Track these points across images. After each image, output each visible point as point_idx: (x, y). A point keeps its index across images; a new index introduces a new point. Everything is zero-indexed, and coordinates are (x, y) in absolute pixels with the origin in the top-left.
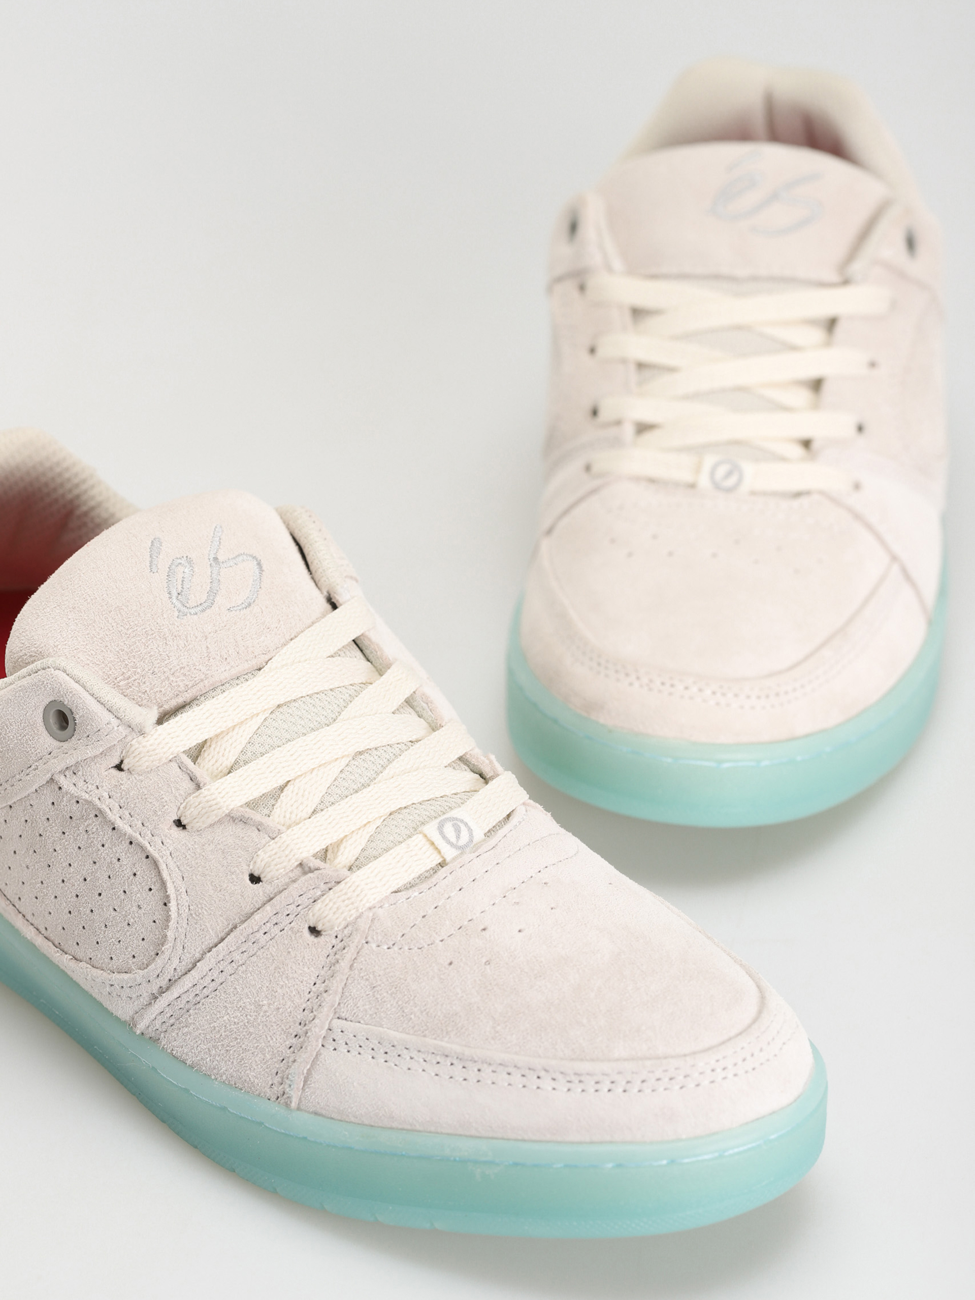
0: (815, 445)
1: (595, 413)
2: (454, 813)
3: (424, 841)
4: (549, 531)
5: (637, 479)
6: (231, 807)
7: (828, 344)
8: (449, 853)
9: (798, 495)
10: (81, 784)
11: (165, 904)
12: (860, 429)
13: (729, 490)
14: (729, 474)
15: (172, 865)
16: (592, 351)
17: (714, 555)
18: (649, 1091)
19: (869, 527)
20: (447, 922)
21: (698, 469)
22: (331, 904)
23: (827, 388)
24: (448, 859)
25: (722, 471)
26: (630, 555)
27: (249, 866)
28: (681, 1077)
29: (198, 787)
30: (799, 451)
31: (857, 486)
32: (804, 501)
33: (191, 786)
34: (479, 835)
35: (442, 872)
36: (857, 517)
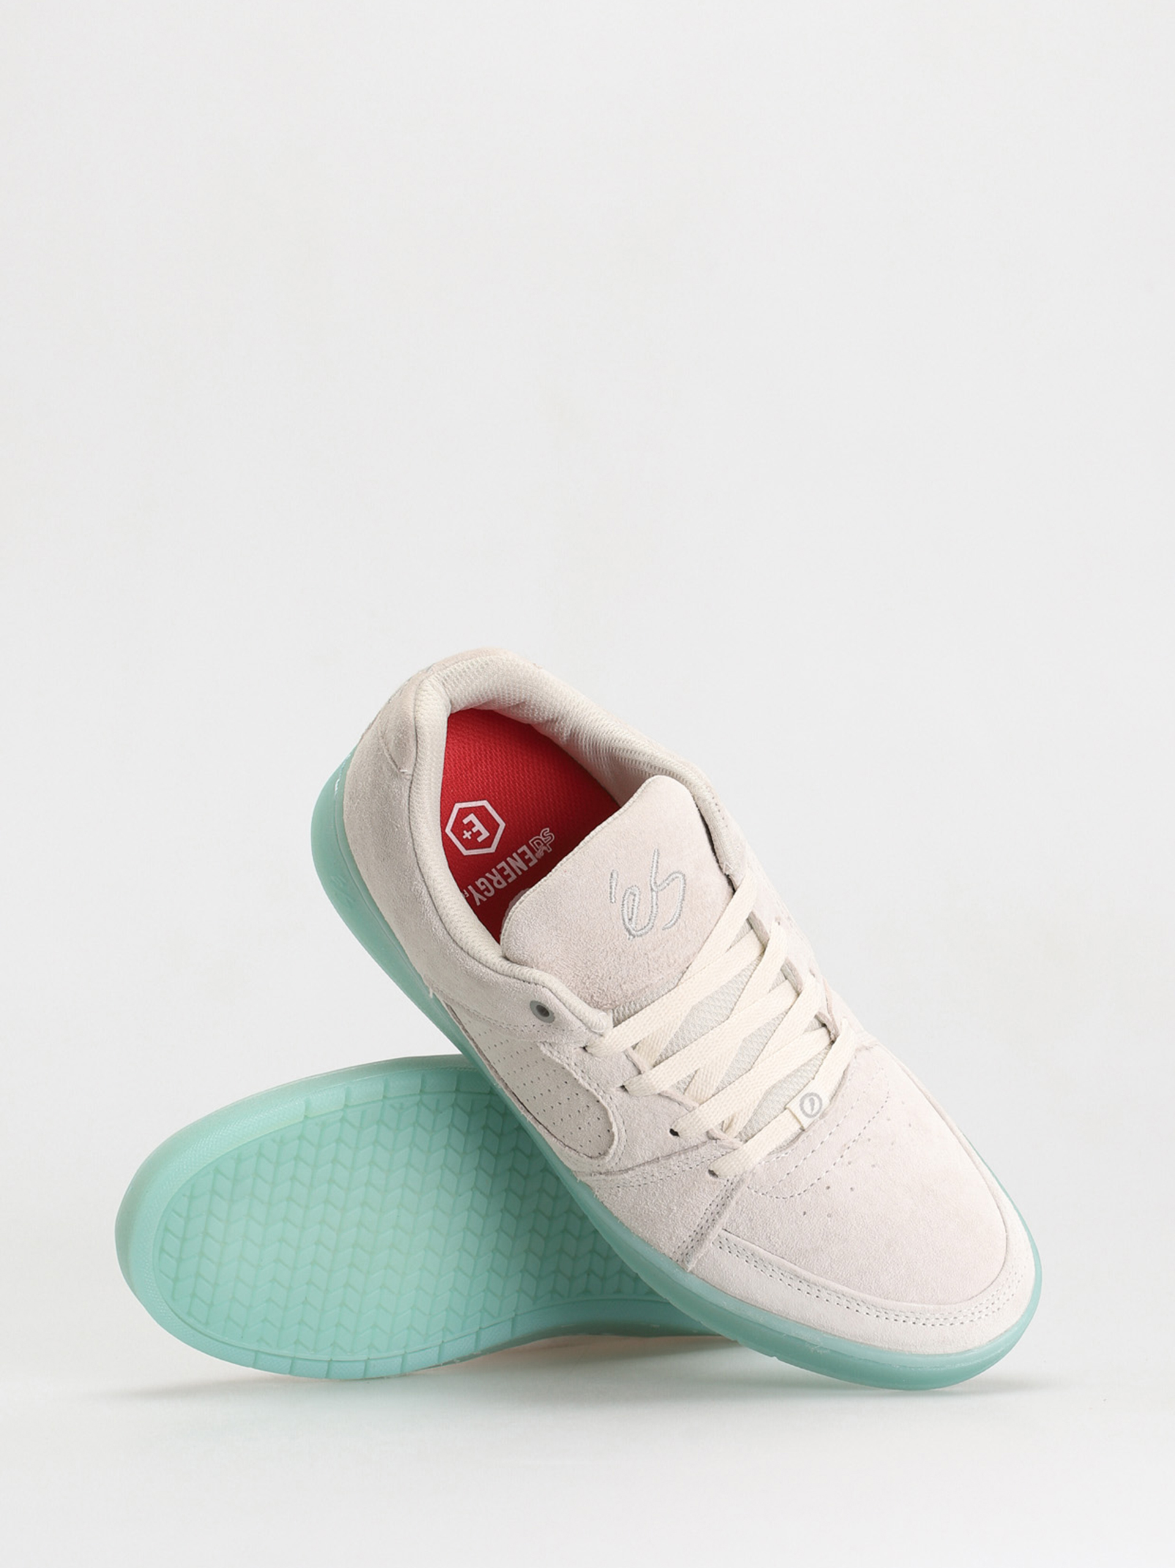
2: (808, 1090)
3: (790, 1114)
6: (662, 1090)
8: (806, 1122)
10: (555, 1053)
11: (609, 1131)
15: (616, 1114)
18: (930, 1325)
20: (803, 1182)
22: (727, 1164)
24: (805, 1127)
27: (671, 1126)
28: (952, 1319)
29: (640, 1073)
33: (635, 1073)
34: (826, 1101)
35: (803, 1136)
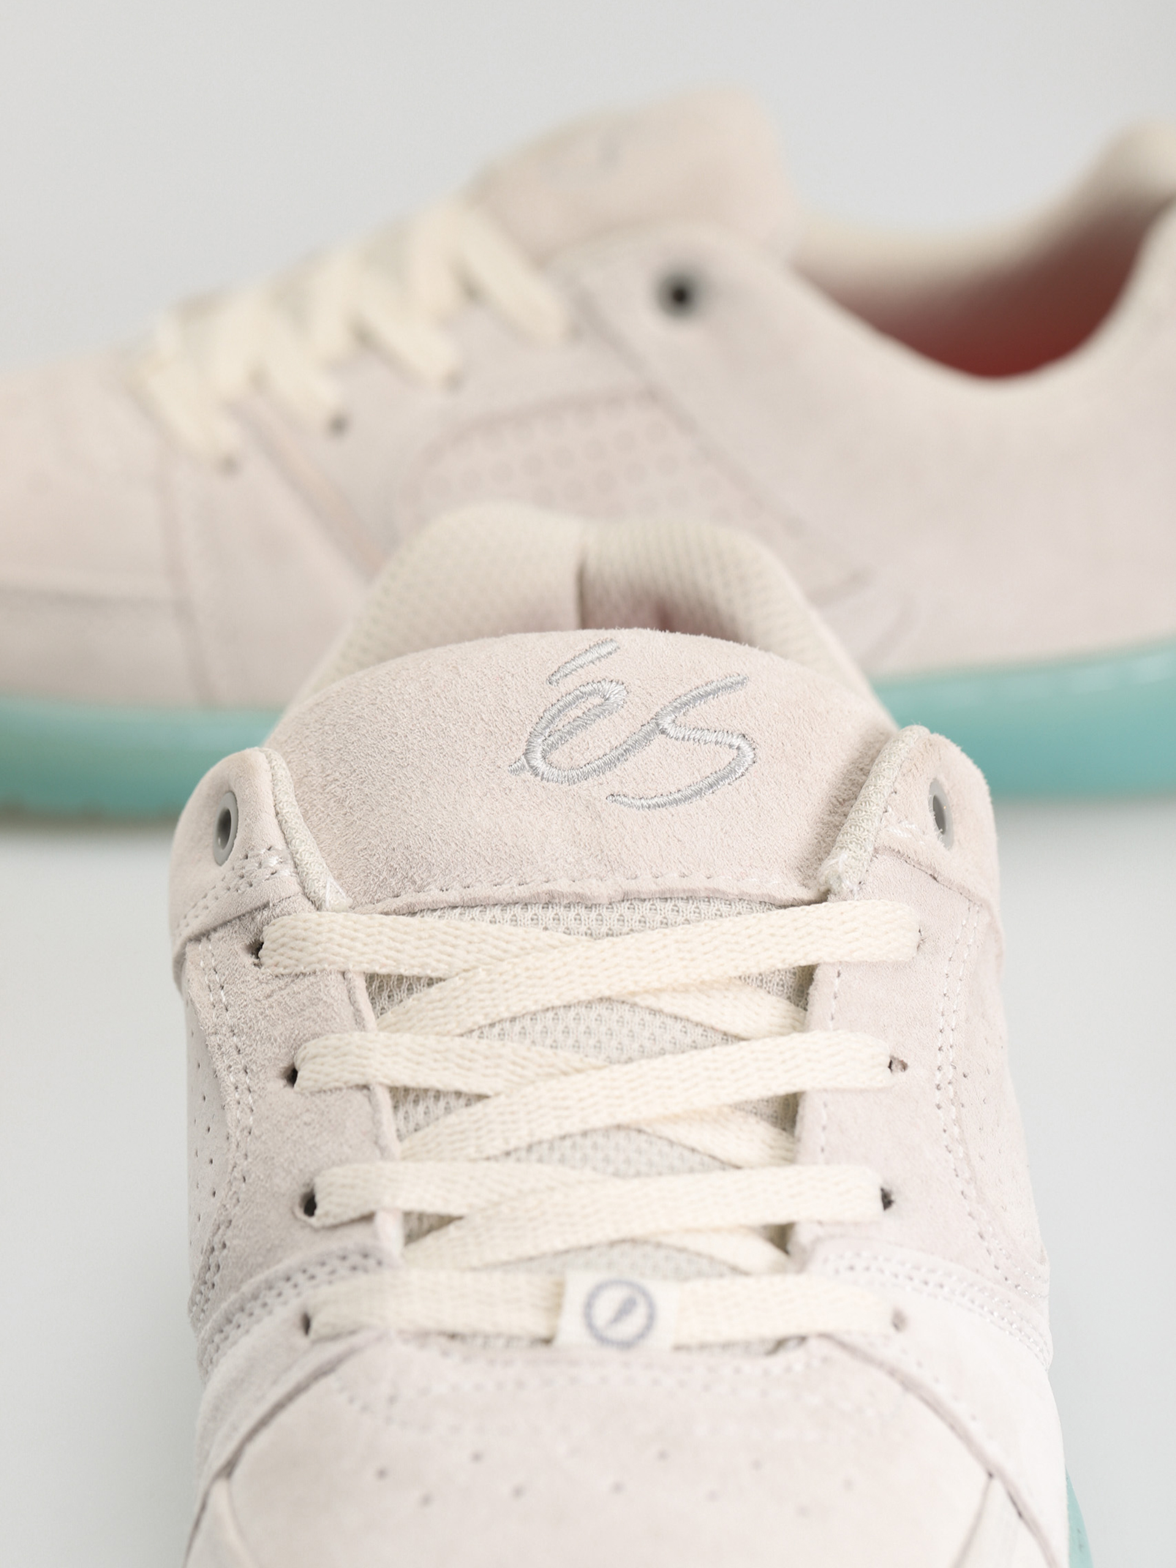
0: (803, 1236)
1: (310, 1205)
4: (228, 1469)
5: (422, 1336)
7: (800, 1026)
9: (780, 1344)
12: (887, 1201)
13: (627, 1345)
14: (625, 1310)
16: (292, 1076)
17: (618, 1488)
19: (935, 1406)
21: (555, 1305)
23: (809, 1115)
25: (606, 1307)
26: (426, 1500)
30: (769, 1253)
31: (899, 1322)
32: (793, 1357)
36: (909, 1385)
